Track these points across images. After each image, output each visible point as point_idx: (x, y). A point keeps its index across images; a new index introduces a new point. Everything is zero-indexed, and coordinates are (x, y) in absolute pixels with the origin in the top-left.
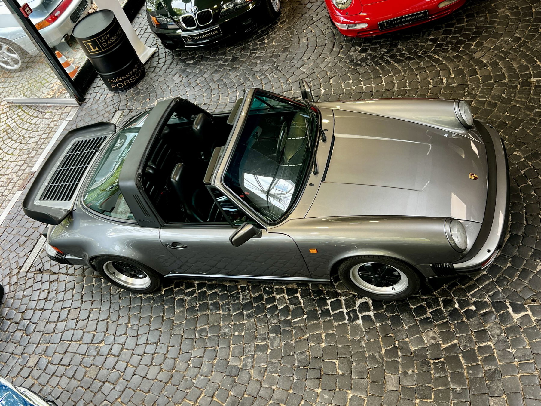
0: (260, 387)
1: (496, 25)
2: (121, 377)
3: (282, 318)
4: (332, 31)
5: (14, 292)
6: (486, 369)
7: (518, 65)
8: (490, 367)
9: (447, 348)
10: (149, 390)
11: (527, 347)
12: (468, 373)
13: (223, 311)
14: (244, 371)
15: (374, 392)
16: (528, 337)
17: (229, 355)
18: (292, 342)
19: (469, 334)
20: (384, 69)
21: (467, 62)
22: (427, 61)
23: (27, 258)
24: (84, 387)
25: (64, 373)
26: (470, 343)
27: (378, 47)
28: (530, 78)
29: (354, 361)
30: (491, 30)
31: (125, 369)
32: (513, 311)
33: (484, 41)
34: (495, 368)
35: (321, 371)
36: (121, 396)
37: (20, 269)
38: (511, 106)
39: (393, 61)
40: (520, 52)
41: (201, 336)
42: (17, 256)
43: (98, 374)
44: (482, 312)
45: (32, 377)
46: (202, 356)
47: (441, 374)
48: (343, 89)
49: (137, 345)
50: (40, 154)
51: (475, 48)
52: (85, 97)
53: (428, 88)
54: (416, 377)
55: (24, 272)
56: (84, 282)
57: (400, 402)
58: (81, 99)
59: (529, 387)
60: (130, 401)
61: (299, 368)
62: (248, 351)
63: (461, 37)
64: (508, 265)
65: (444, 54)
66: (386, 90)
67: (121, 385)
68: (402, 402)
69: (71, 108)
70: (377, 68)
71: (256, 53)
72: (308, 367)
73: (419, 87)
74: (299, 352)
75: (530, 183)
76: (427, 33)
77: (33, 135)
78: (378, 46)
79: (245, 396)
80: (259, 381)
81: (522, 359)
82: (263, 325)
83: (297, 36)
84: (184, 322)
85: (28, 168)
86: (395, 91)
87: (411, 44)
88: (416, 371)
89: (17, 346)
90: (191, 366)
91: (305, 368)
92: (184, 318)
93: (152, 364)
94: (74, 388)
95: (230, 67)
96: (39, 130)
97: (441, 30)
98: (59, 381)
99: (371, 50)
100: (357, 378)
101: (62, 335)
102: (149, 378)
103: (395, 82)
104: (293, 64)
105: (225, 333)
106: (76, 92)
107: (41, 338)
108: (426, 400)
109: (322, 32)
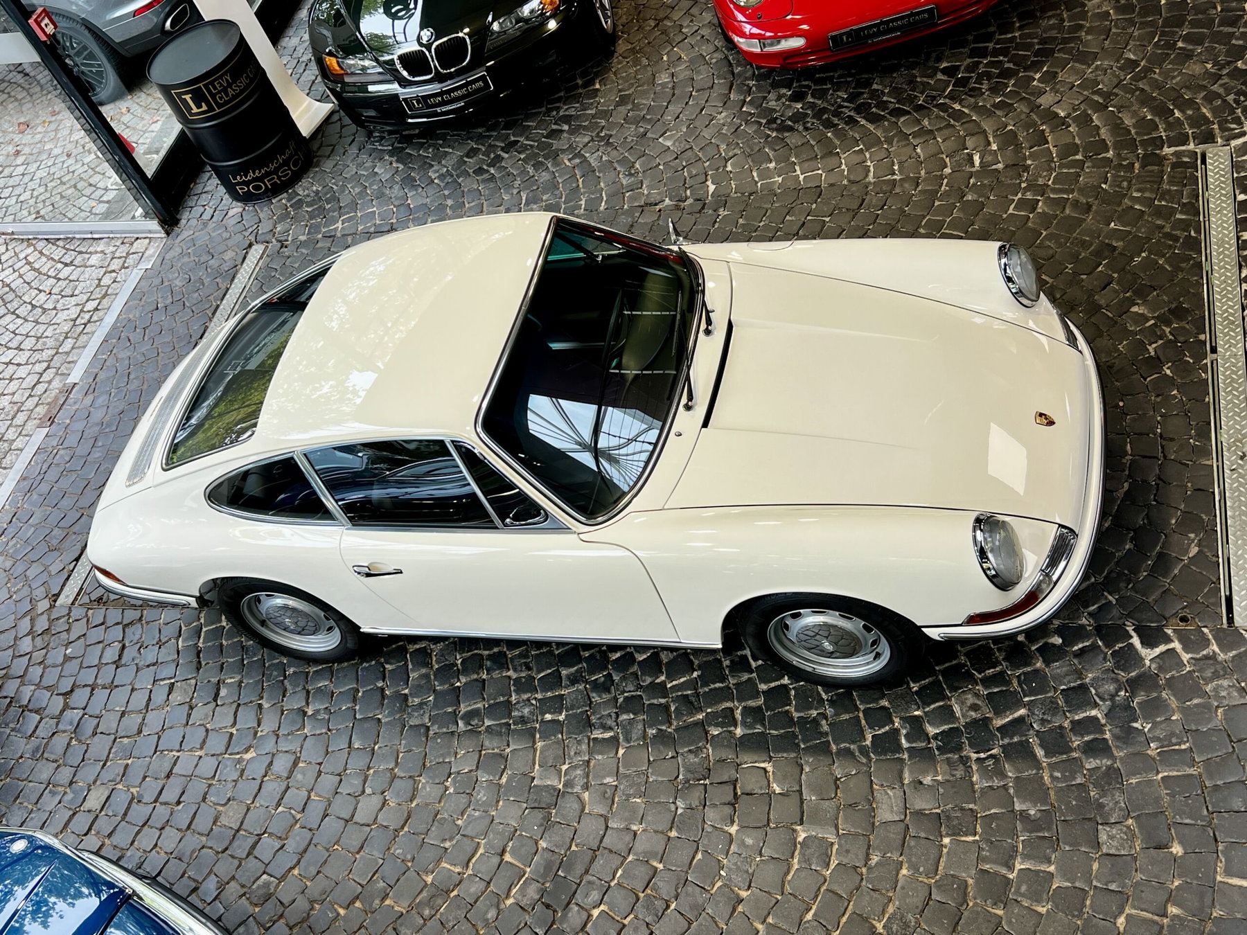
0: (604, 827)
1: (1084, 34)
2: (296, 822)
3: (644, 681)
4: (726, 58)
5: (45, 651)
6: (1088, 766)
7: (1134, 121)
8: (1098, 761)
9: (1003, 726)
10: (362, 847)
11: (1174, 718)
12: (1051, 776)
13: (515, 670)
14: (567, 796)
15: (853, 826)
16: (1175, 695)
17: (534, 764)
18: (669, 730)
19: (1049, 695)
20: (845, 135)
21: (1023, 116)
22: (938, 117)
23: (69, 576)
24: (215, 847)
25: (168, 821)
26: (1053, 715)
27: (829, 89)
28: (1161, 148)
29: (807, 762)
30: (1073, 45)
31: (306, 804)
32: (1142, 643)
33: (1059, 71)
34: (1109, 763)
35: (735, 788)
36: (299, 862)
37: (55, 601)
38: (1120, 209)
39: (864, 118)
40: (1138, 93)
41: (470, 727)
42: (45, 573)
43: (244, 818)
44: (1076, 648)
45: (98, 833)
46: (474, 768)
47: (994, 781)
48: (757, 183)
49: (327, 753)
50: (84, 347)
51: (1041, 85)
52: (178, 217)
53: (942, 175)
54: (941, 790)
55: (62, 606)
56: (202, 621)
57: (908, 844)
58: (169, 221)
59: (1181, 801)
60: (319, 872)
61: (687, 785)
62: (575, 753)
63: (1008, 62)
64: (1127, 547)
65: (972, 100)
66: (849, 181)
67: (298, 838)
68: (913, 843)
69: (148, 240)
70: (829, 134)
71: (558, 109)
72: (707, 782)
73: (923, 172)
74: (686, 749)
75: (1168, 372)
76: (934, 55)
77: (64, 305)
78: (829, 86)
79: (574, 848)
80: (601, 815)
81: (1166, 743)
82: (604, 696)
83: (649, 68)
84: (431, 698)
85: (58, 378)
86: (870, 183)
87: (902, 80)
88: (939, 778)
89: (58, 767)
90: (451, 790)
91: (702, 782)
92: (429, 690)
93: (363, 792)
94: (193, 852)
95: (503, 141)
96: (77, 292)
97: (964, 47)
98: (159, 838)
99: (813, 96)
100: (813, 798)
101: (159, 738)
102: (359, 821)
103: (869, 164)
104: (642, 130)
105: (522, 717)
106: (159, 205)
107: (111, 748)
108: (963, 839)
109: (704, 57)
